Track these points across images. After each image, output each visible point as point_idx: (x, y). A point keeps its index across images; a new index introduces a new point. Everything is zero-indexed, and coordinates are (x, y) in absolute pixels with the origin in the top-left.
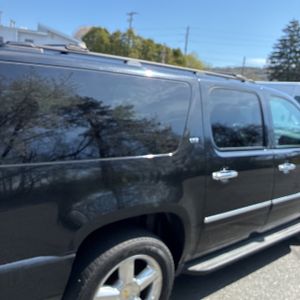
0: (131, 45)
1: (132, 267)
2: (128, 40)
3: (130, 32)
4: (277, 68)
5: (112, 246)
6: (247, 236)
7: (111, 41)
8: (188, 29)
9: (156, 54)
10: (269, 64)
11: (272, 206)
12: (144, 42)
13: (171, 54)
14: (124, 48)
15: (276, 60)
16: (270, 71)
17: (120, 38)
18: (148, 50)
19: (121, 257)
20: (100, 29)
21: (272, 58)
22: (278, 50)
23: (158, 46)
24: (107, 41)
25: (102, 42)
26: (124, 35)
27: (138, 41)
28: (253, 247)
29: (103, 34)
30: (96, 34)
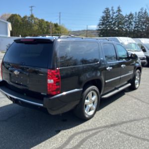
0: (33, 22)
1: (91, 94)
2: (31, 20)
3: (32, 16)
4: (102, 30)
5: (88, 87)
6: (114, 88)
7: (23, 21)
8: (60, 13)
9: (46, 26)
10: (98, 28)
11: (120, 78)
12: (39, 21)
13: (53, 26)
14: (30, 24)
15: (101, 26)
16: (99, 32)
17: (27, 19)
18: (42, 25)
19: (89, 91)
20: (16, 15)
21: (99, 25)
22: (101, 22)
23: (47, 22)
24: (20, 21)
25: (18, 22)
26: (29, 18)
27: (36, 20)
28: (116, 91)
29: (18, 17)
30: (14, 18)
